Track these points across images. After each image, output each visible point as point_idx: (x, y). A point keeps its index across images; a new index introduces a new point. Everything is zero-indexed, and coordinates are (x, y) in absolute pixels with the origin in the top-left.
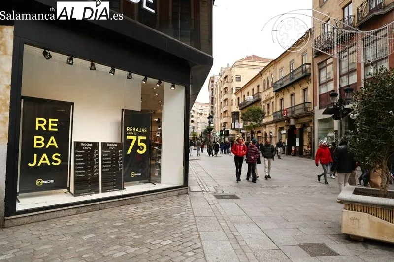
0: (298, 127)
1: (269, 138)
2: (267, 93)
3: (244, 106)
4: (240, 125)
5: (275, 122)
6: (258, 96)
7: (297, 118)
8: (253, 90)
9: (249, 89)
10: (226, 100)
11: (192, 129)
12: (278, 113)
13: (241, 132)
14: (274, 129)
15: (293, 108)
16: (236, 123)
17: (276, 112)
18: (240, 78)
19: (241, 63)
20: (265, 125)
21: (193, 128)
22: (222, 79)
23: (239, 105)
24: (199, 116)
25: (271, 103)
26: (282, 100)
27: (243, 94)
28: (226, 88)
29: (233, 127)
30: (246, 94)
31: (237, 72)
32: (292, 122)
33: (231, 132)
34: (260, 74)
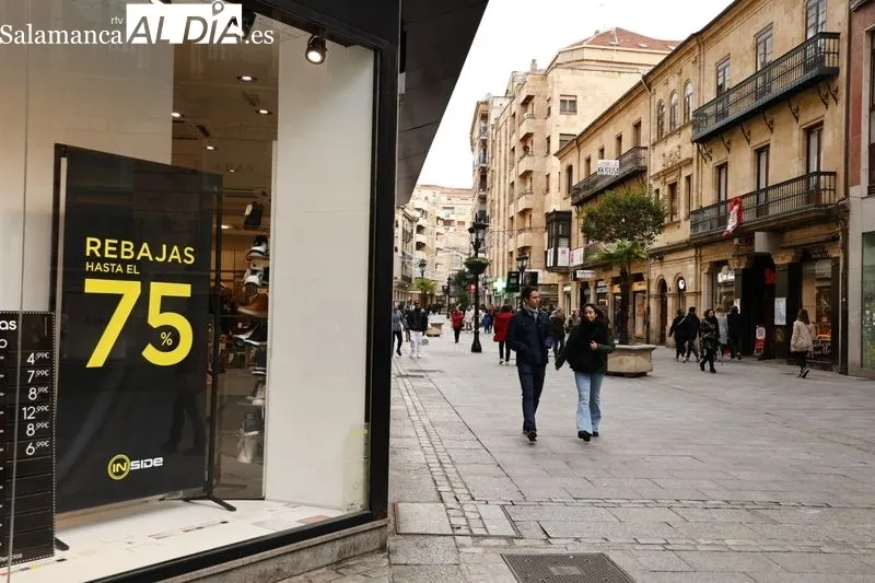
0: (782, 260)
1: (673, 295)
2: (671, 146)
3: (589, 192)
4: (573, 255)
5: (695, 244)
6: (636, 159)
7: (777, 230)
8: (619, 139)
9: (607, 138)
10: (526, 175)
11: (418, 270)
12: (708, 214)
13: (575, 279)
14: (691, 266)
15: (763, 196)
16: (560, 249)
17: (702, 210)
18: (574, 103)
19: (576, 55)
20: (660, 255)
21: (422, 264)
22: (516, 107)
23: (572, 190)
24: (440, 228)
25: (683, 182)
26: (722, 168)
27: (584, 154)
28: (528, 136)
29: (550, 263)
30: (595, 155)
31: (565, 82)
32: (761, 243)
33: (544, 278)
34: (647, 83)
